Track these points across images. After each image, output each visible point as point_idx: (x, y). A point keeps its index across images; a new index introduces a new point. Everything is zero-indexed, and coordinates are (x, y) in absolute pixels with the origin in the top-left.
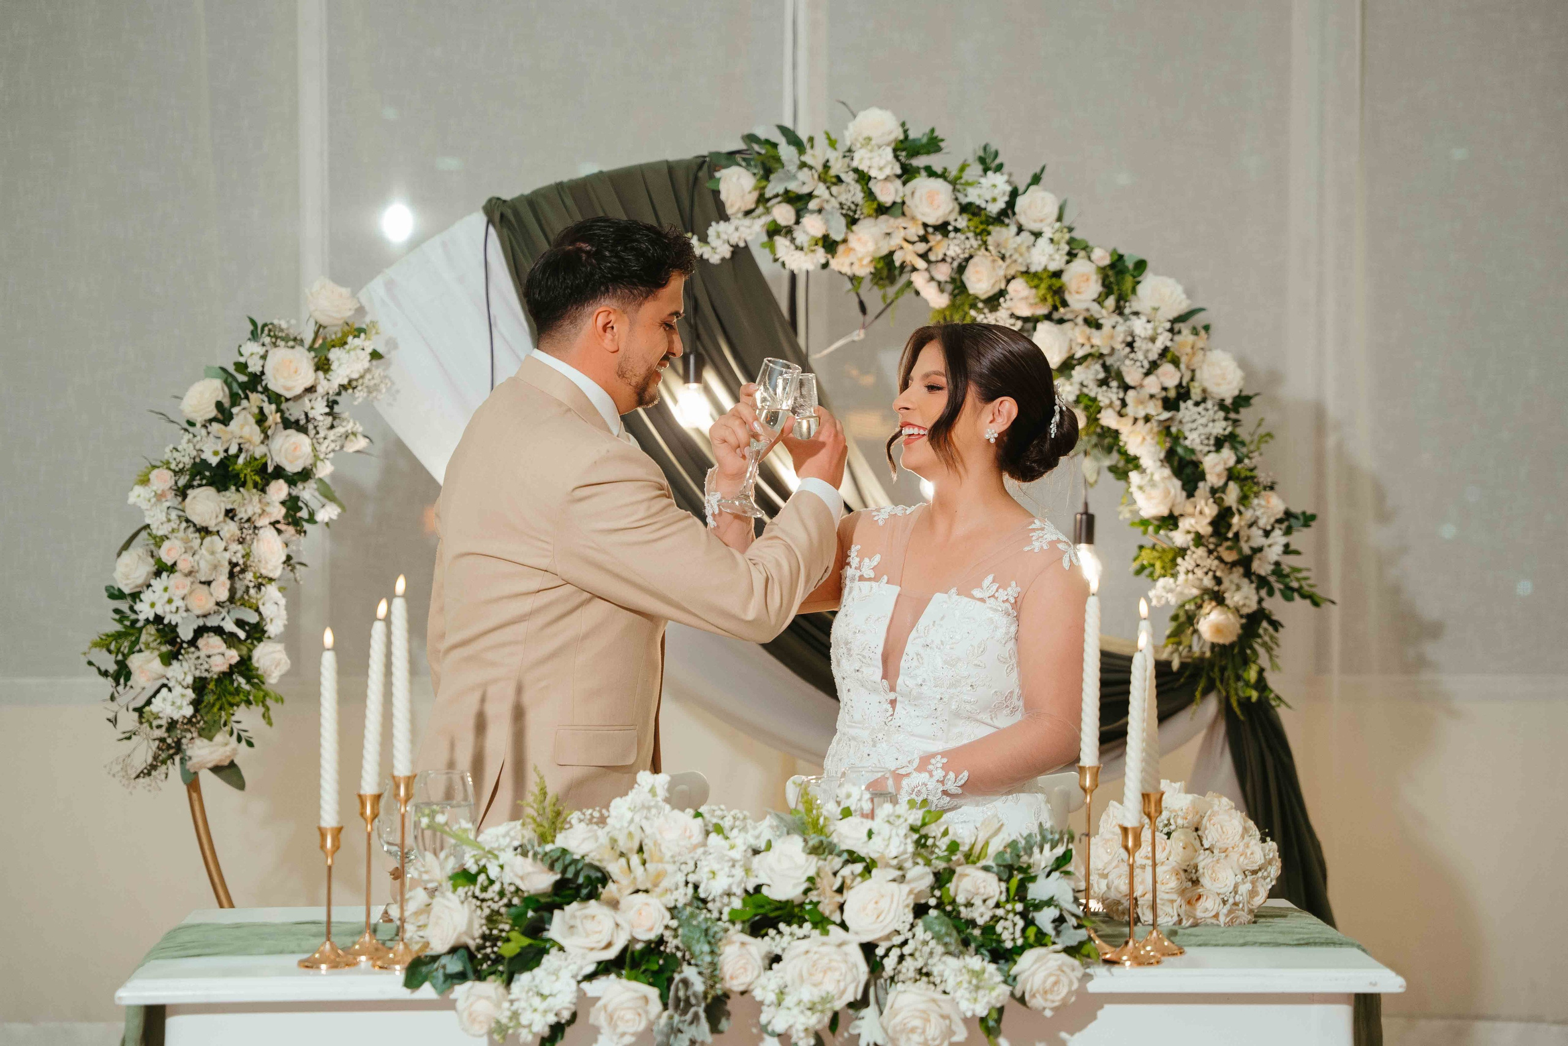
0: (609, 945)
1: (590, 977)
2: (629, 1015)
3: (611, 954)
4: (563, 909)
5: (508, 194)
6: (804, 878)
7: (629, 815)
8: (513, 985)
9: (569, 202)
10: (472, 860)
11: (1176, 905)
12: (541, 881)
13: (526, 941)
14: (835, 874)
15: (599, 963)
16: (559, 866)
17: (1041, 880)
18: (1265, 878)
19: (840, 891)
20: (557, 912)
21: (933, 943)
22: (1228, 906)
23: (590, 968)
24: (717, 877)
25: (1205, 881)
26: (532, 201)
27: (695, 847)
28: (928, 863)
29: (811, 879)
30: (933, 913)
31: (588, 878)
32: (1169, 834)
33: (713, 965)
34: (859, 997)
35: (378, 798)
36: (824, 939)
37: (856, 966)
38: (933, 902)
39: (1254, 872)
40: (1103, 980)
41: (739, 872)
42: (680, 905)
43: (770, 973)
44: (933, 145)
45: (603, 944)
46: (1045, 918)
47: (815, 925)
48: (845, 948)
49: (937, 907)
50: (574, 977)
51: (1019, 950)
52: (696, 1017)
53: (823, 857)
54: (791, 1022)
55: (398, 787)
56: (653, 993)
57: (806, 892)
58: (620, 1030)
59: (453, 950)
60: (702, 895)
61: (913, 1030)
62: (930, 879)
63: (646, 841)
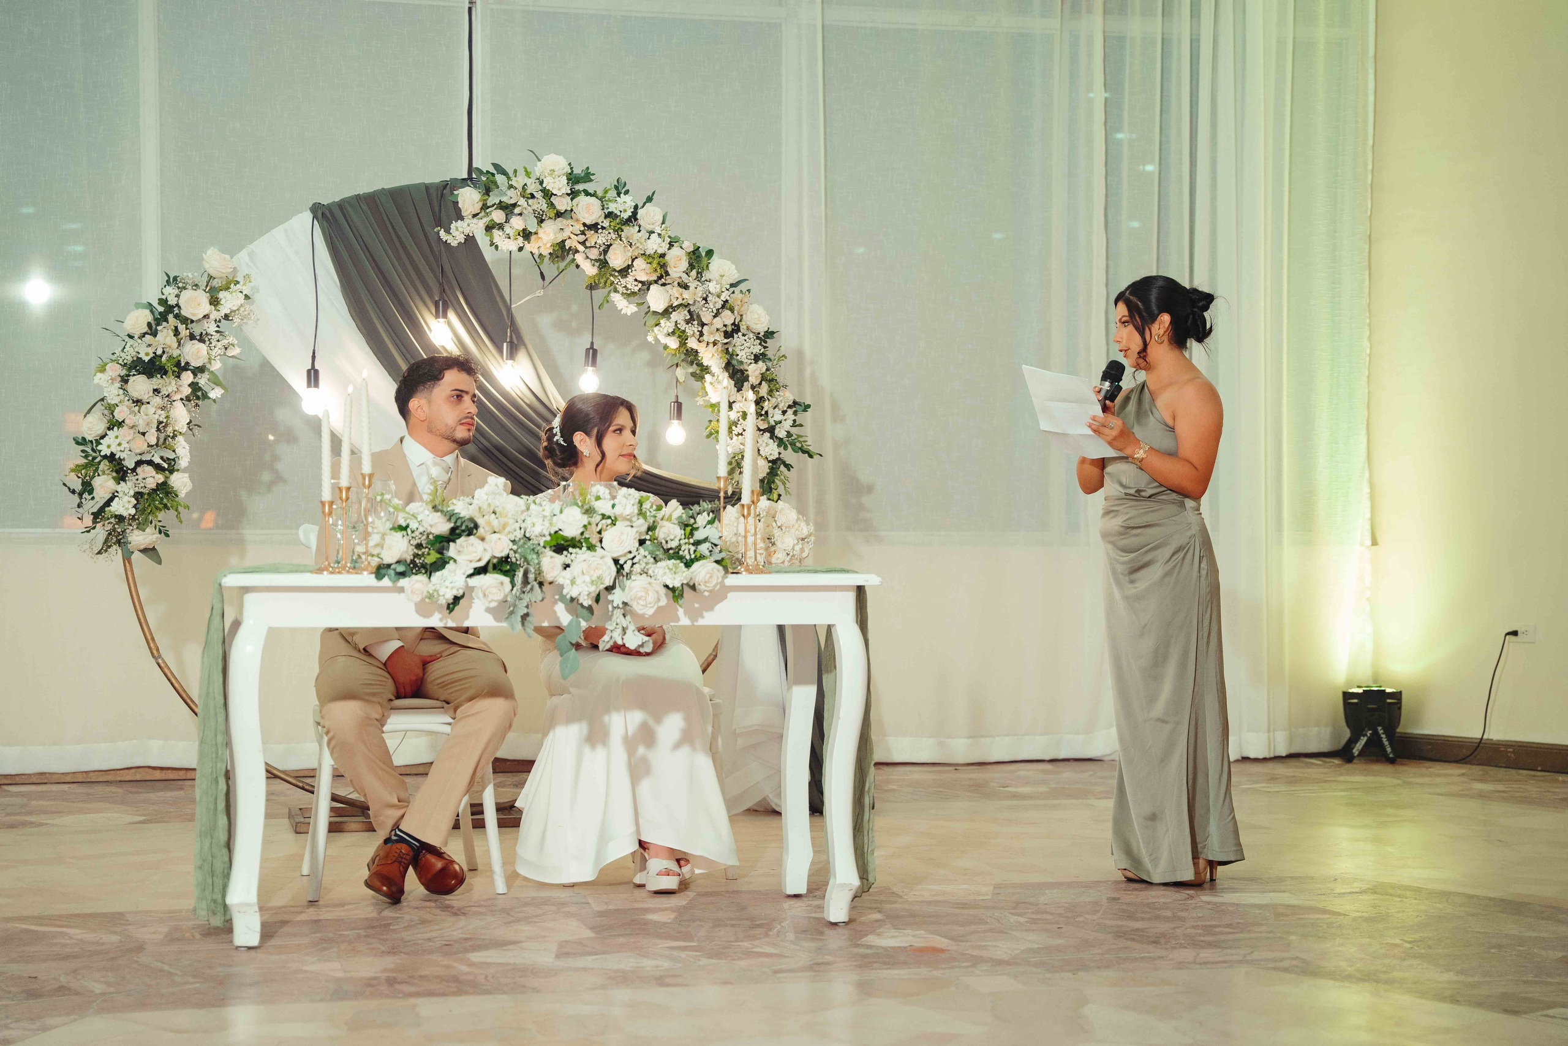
0: (479, 560)
1: (470, 576)
2: (495, 590)
3: (482, 564)
4: (455, 542)
5: (325, 201)
6: (582, 525)
7: (485, 497)
8: (432, 578)
9: (365, 207)
10: (403, 520)
11: (763, 556)
12: (443, 527)
13: (439, 556)
14: (597, 525)
15: (475, 569)
16: (453, 519)
17: (701, 530)
18: (808, 543)
19: (600, 532)
20: (451, 544)
21: (649, 557)
22: (790, 556)
23: (471, 571)
24: (536, 526)
25: (778, 543)
26: (341, 205)
27: (522, 512)
28: (645, 518)
29: (585, 526)
30: (648, 543)
31: (467, 526)
32: (760, 521)
33: (539, 563)
34: (611, 584)
35: (348, 489)
36: (593, 553)
37: (609, 568)
38: (648, 537)
39: (803, 539)
40: (732, 580)
41: (547, 523)
42: (517, 539)
43: (565, 571)
44: (587, 177)
45: (478, 558)
46: (704, 548)
47: (589, 548)
48: (605, 559)
49: (649, 540)
50: (464, 574)
51: (692, 561)
52: (532, 589)
53: (591, 515)
54: (581, 590)
55: (364, 479)
56: (506, 580)
57: (582, 534)
58: (490, 599)
59: (398, 562)
60: (527, 535)
61: (640, 598)
62: (645, 528)
63: (496, 509)
